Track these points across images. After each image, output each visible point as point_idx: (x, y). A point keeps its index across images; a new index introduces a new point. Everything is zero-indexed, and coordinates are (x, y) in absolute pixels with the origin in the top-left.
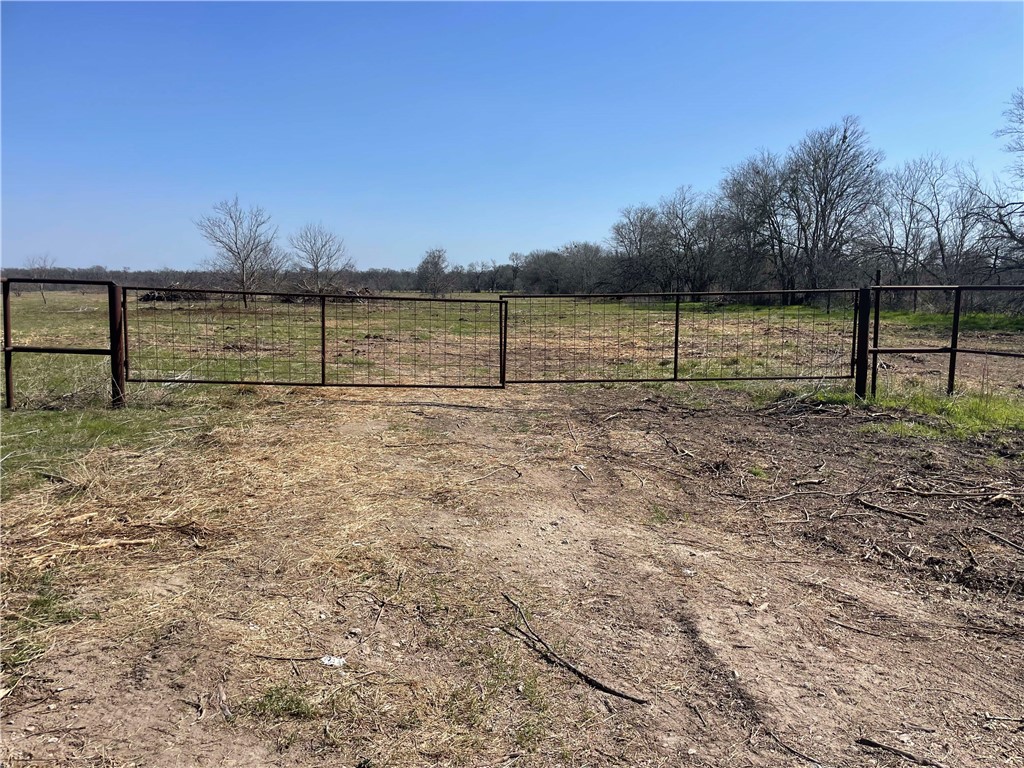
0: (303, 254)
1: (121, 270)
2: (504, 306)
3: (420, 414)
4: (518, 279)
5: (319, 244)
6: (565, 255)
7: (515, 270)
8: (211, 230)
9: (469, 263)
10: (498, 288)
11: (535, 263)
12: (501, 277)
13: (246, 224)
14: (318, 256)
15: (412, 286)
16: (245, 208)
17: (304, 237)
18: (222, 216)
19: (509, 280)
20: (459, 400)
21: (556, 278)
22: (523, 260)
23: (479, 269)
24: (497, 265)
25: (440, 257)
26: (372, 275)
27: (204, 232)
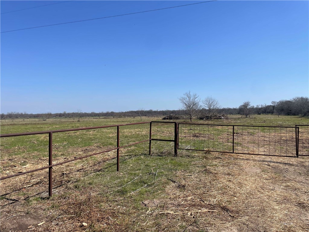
0: (206, 106)
1: (156, 110)
2: (297, 129)
3: (269, 165)
4: (274, 110)
5: (211, 102)
6: (294, 101)
7: (274, 107)
8: (182, 100)
9: (257, 105)
10: (267, 113)
11: (281, 104)
12: (268, 109)
13: (192, 98)
14: (211, 106)
15: (237, 113)
16: (192, 94)
17: (207, 101)
18: (186, 97)
19: (271, 110)
20: (280, 160)
21: (290, 109)
22: (276, 103)
23: (260, 107)
24: (267, 105)
25: (248, 104)
26: (224, 110)
27: (181, 101)
